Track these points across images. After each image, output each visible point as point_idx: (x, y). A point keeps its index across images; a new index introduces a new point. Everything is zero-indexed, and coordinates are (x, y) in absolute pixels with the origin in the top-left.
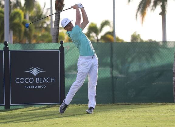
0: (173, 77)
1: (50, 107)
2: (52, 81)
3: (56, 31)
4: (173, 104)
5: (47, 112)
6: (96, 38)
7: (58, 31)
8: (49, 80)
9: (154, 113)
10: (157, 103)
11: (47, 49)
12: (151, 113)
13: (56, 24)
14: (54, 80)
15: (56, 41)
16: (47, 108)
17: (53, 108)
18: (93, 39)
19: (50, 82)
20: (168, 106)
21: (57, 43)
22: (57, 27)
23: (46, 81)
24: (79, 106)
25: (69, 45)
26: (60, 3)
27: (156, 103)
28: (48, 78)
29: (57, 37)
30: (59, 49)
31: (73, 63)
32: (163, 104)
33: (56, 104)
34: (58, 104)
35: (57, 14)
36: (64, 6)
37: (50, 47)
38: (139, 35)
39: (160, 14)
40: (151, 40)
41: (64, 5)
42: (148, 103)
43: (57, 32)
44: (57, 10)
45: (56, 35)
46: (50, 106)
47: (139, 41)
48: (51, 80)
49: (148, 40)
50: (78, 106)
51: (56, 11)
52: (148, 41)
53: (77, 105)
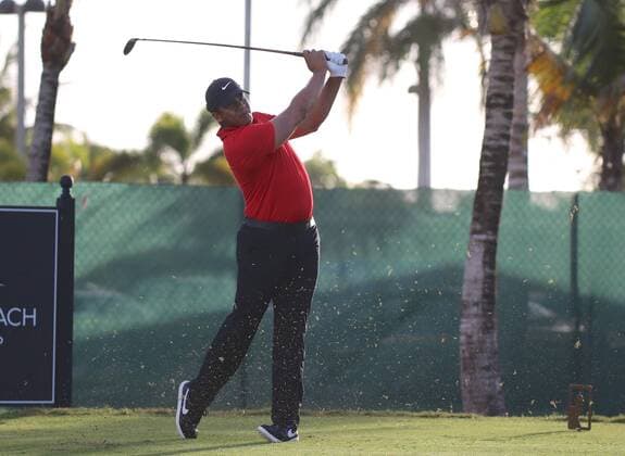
0: (464, 320)
1: (16, 416)
2: (26, 319)
3: (42, 138)
4: (461, 417)
5: (7, 432)
6: (179, 169)
7: (50, 139)
8: (16, 317)
9: (396, 446)
10: (405, 412)
11: (9, 203)
12: (386, 446)
13: (40, 116)
14: (34, 316)
15: (40, 176)
16: (8, 418)
17: (29, 419)
18: (167, 172)
19: (19, 324)
20: (446, 422)
21: (44, 185)
22: (46, 125)
23: (4, 320)
24: (125, 414)
25: (88, 191)
26: (57, 40)
27: (402, 412)
28: (12, 310)
29: (44, 162)
30: (54, 205)
31: (101, 257)
32: (426, 417)
33: (39, 405)
34: (47, 406)
35: (48, 79)
36: (73, 50)
37: (20, 195)
38: (330, 164)
39: (412, 90)
40: (374, 182)
41: (74, 45)
42: (374, 412)
43: (43, 143)
44: (49, 63)
45: (41, 154)
46: (19, 410)
47: (330, 185)
48: (25, 317)
49: (365, 182)
50: (117, 415)
51: (44, 66)
52: (365, 186)
53: (116, 411)
